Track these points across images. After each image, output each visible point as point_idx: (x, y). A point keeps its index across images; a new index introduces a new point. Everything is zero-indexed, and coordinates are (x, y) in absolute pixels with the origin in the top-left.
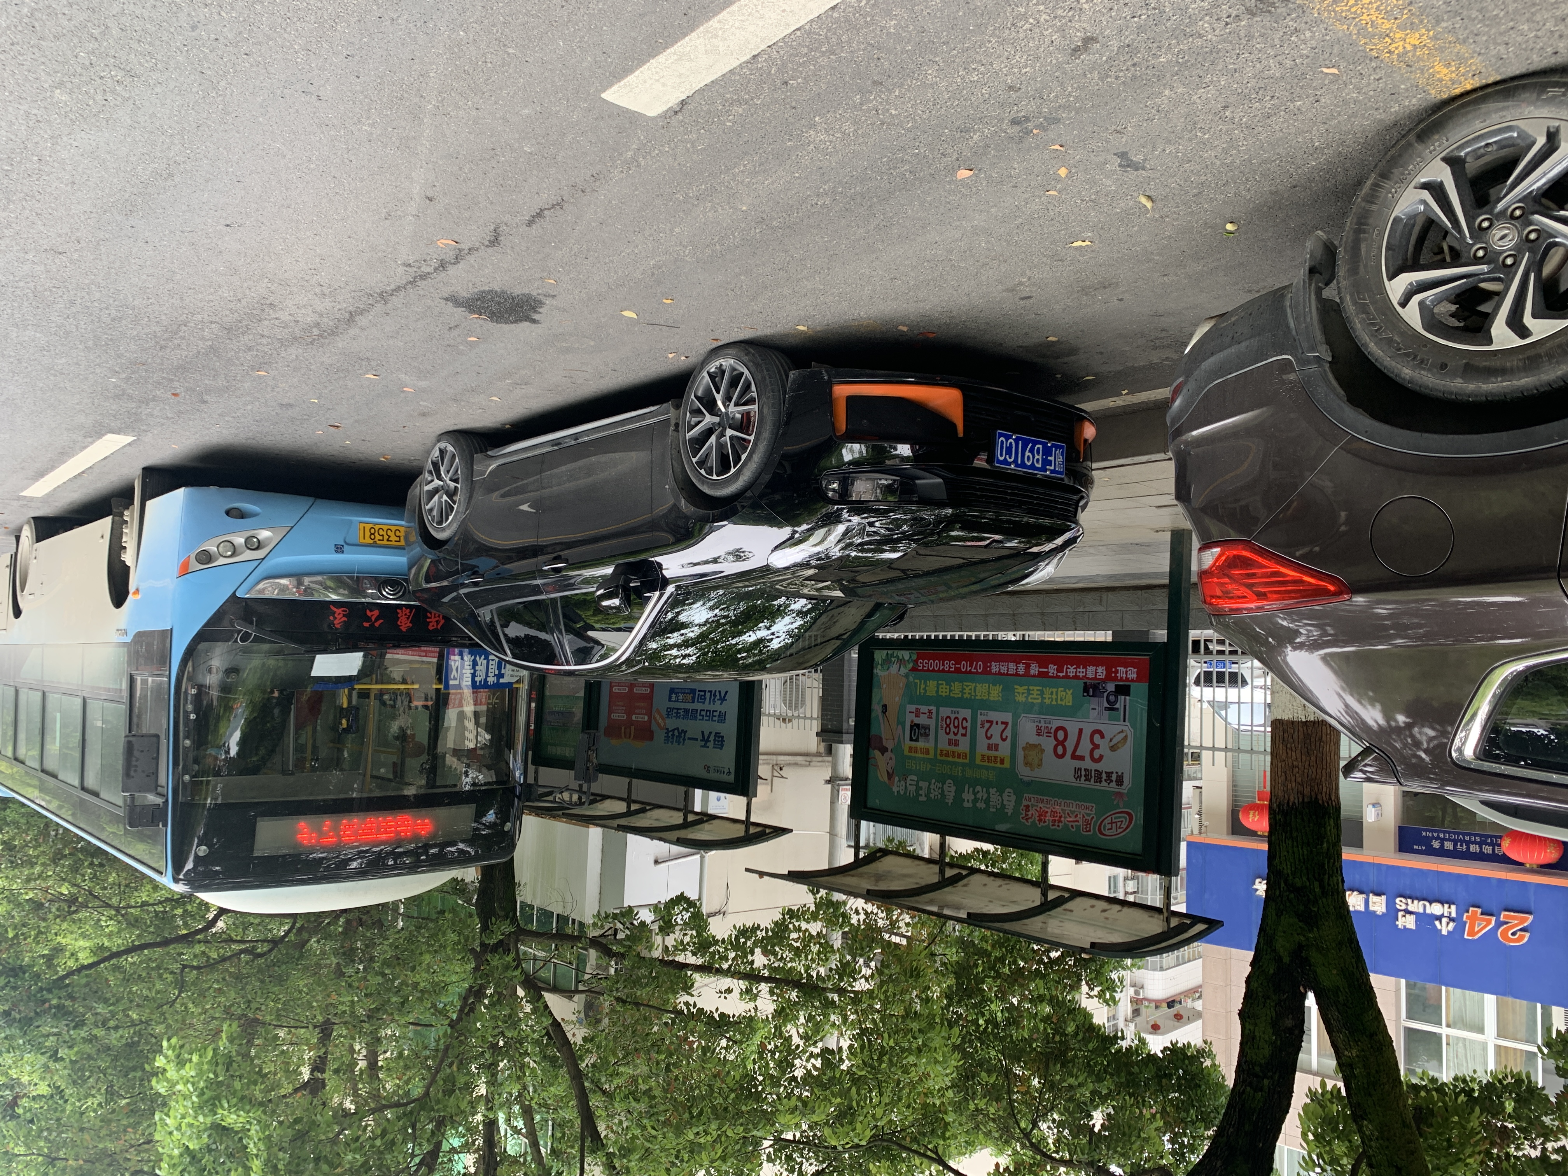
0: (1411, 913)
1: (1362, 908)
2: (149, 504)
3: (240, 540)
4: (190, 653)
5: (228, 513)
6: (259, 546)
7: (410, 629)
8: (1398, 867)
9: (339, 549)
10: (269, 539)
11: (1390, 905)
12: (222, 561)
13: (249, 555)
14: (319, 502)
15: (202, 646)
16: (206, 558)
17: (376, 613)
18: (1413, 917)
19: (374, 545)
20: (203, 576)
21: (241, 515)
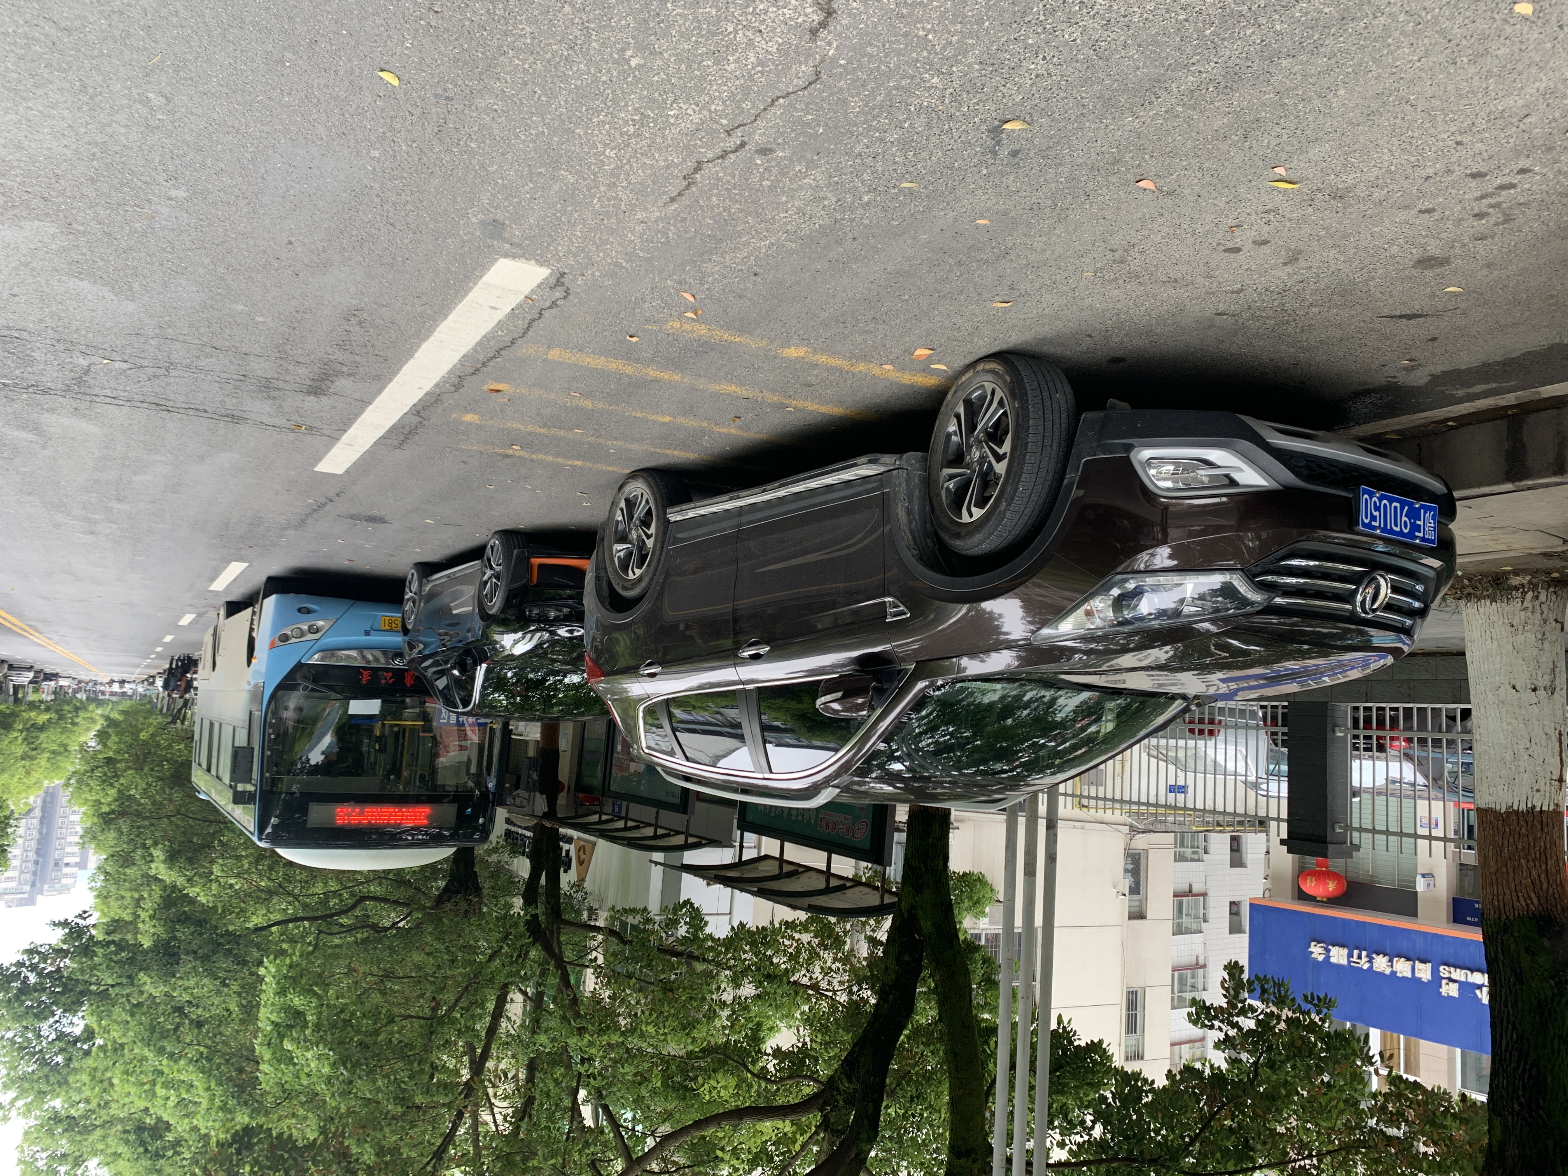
0: (1454, 981)
1: (1409, 975)
2: (265, 601)
3: (305, 627)
4: (273, 696)
5: (299, 610)
6: (317, 631)
7: (412, 685)
8: (1443, 936)
9: (367, 633)
10: (323, 627)
11: (1435, 972)
12: (293, 640)
13: (310, 636)
14: (358, 602)
15: (280, 693)
16: (285, 638)
17: (390, 674)
18: (1456, 985)
19: (391, 630)
20: (284, 648)
21: (309, 611)
